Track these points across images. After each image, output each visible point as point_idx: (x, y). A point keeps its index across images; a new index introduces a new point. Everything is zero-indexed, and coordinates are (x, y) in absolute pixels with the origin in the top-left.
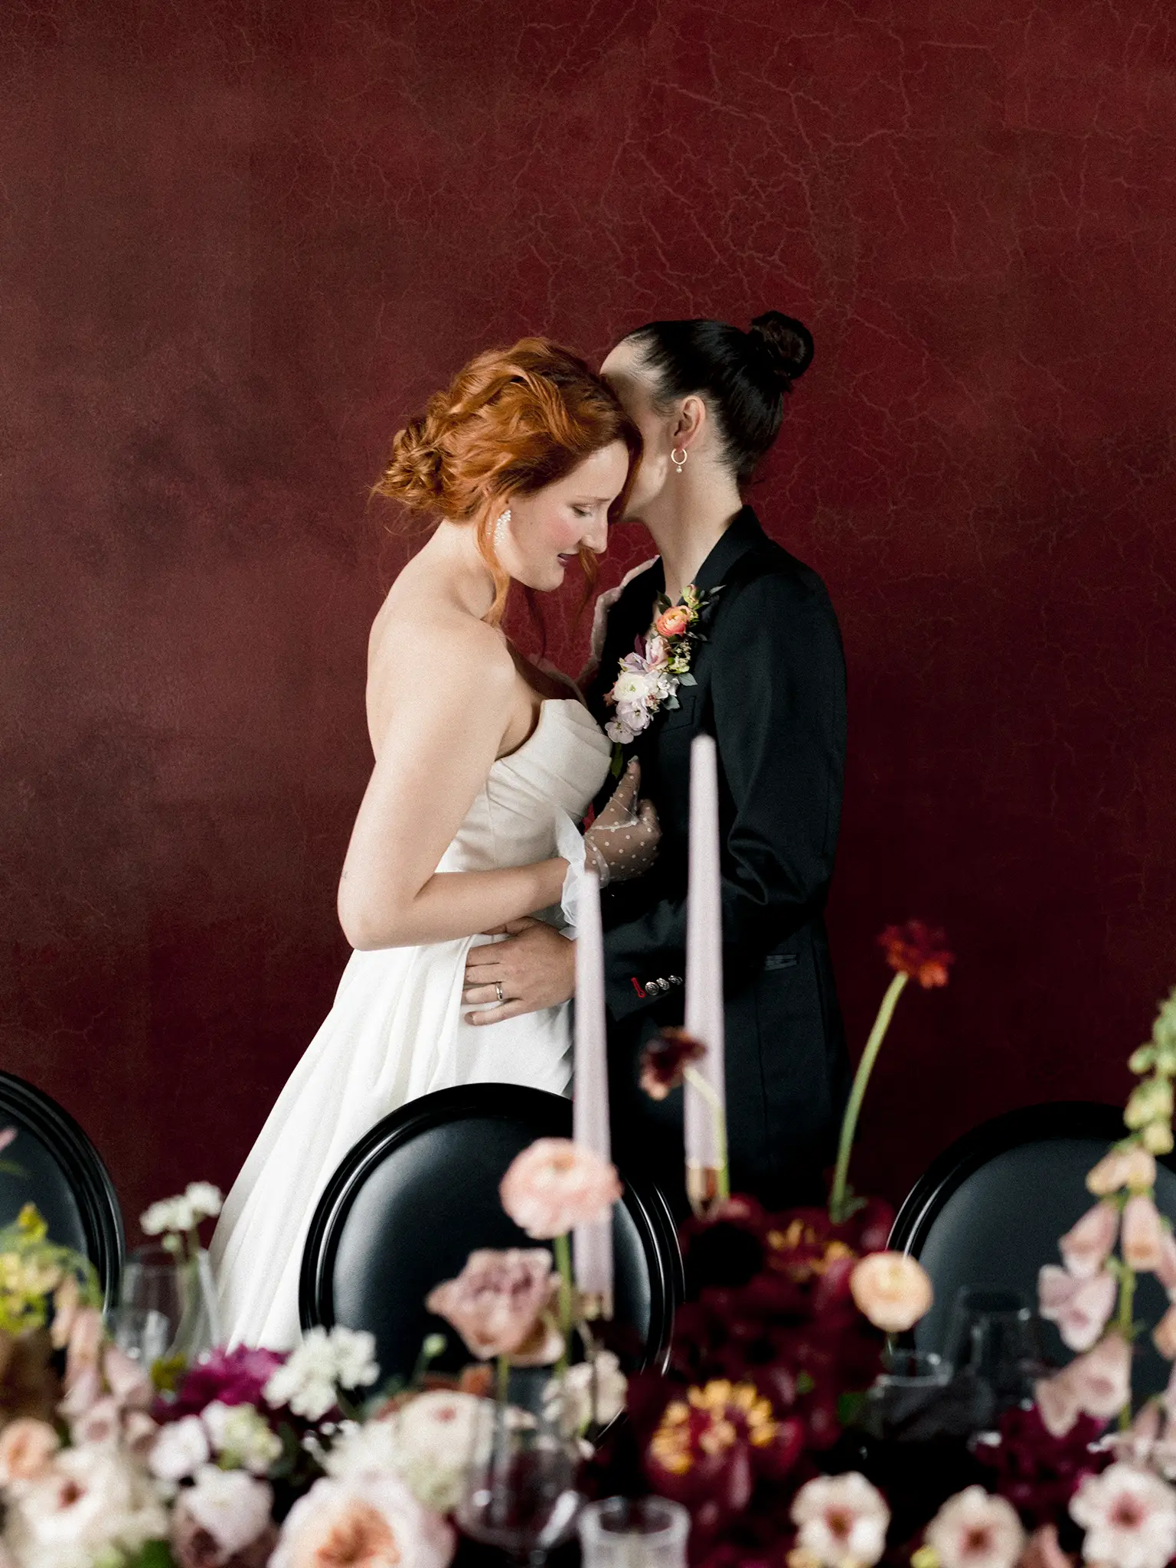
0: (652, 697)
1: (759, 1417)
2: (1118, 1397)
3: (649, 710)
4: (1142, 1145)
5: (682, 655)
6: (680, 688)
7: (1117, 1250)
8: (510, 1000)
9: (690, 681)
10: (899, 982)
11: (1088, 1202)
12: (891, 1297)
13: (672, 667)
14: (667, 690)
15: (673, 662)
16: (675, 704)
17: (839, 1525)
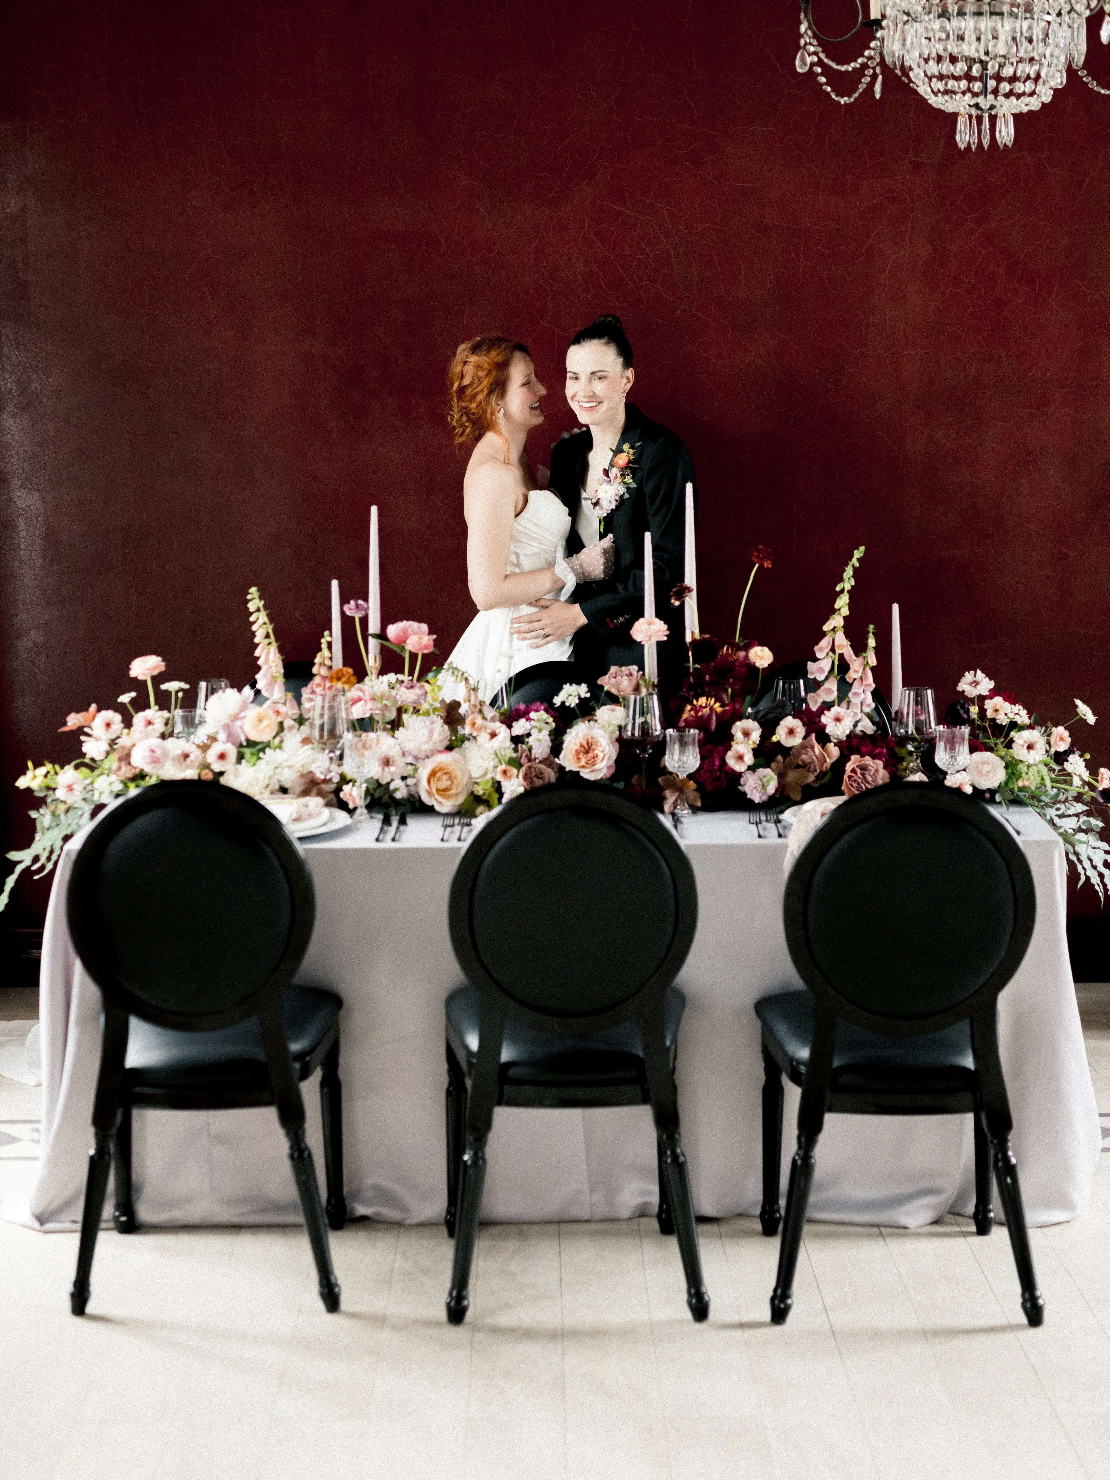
0: (617, 495)
1: (717, 707)
2: (835, 695)
3: (616, 500)
4: (840, 614)
5: (628, 475)
6: (628, 488)
7: (833, 650)
8: (547, 636)
9: (633, 485)
10: (757, 565)
11: (824, 634)
12: (762, 658)
13: (625, 480)
14: (622, 490)
15: (625, 478)
16: (627, 496)
17: (746, 734)
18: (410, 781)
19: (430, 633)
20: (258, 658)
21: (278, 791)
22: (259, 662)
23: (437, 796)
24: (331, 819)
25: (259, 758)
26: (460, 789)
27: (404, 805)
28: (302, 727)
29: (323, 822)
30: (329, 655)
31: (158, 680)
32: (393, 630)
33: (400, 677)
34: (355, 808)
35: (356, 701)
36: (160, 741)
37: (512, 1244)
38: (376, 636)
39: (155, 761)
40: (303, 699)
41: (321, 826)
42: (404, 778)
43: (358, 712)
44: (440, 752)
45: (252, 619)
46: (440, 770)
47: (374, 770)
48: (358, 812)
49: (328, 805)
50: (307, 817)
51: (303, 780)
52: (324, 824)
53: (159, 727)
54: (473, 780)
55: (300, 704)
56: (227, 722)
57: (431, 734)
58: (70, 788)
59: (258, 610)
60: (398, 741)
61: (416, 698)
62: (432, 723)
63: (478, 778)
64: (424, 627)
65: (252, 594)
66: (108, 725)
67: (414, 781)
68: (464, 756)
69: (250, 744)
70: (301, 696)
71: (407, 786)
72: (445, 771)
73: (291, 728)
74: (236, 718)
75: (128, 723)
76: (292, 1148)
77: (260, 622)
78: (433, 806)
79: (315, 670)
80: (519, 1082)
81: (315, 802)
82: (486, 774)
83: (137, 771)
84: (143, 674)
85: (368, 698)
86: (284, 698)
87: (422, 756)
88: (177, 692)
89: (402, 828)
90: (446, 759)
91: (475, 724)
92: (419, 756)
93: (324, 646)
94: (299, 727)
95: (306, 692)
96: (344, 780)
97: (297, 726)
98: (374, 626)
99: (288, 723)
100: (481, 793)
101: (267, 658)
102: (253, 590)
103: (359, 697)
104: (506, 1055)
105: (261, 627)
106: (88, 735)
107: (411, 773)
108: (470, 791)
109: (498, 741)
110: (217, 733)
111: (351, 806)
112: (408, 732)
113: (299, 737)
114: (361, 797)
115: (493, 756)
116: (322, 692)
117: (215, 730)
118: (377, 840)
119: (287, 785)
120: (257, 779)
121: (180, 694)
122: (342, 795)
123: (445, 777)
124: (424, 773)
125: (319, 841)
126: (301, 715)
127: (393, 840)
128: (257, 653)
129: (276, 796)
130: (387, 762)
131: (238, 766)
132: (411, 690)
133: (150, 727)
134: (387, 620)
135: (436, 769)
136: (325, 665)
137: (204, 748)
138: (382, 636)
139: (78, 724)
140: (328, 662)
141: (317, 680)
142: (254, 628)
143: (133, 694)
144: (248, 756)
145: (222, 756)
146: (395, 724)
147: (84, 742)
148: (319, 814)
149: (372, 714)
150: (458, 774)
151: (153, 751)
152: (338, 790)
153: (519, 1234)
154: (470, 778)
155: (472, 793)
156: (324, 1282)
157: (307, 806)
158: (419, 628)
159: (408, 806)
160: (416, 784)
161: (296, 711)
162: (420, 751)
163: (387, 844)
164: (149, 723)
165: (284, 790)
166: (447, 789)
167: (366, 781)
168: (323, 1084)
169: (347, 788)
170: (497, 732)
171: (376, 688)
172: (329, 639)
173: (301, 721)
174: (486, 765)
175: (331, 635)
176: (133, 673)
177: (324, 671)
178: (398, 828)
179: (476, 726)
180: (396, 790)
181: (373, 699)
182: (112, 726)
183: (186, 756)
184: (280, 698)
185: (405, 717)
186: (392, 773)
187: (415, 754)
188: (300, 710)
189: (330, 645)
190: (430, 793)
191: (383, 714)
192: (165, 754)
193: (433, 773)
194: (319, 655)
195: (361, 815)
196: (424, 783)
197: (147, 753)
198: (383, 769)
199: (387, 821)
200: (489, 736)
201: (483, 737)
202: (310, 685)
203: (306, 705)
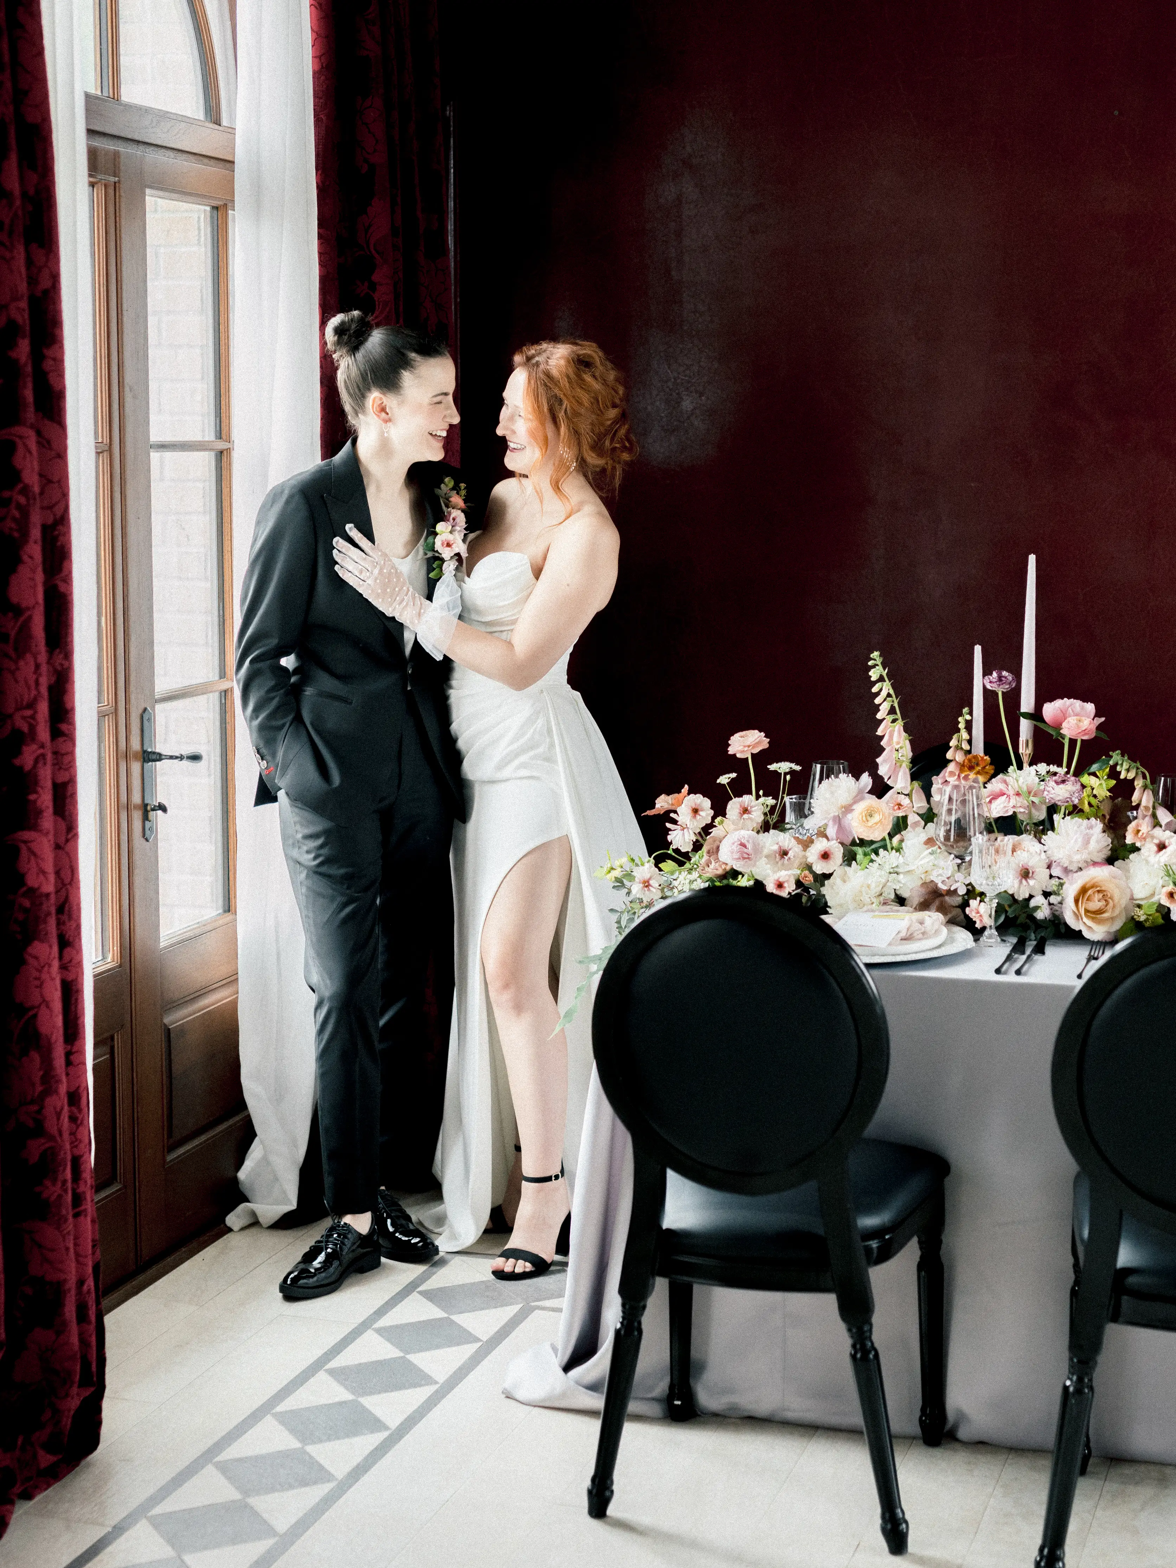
18: (1053, 899)
19: (1098, 715)
20: (882, 737)
21: (893, 901)
22: (883, 743)
23: (1085, 920)
24: (950, 940)
25: (872, 861)
26: (1117, 912)
27: (1046, 928)
28: (929, 825)
29: (940, 943)
30: (968, 737)
31: (762, 759)
32: (1050, 710)
33: (1053, 768)
34: (984, 928)
35: (995, 797)
36: (754, 833)
37: (1146, 1492)
38: (1027, 716)
39: (746, 857)
40: (934, 790)
41: (930, 950)
42: (1047, 895)
43: (999, 809)
44: (1095, 864)
45: (875, 689)
46: (1092, 887)
47: (1010, 883)
48: (986, 933)
49: (952, 922)
50: (921, 936)
51: (923, 891)
52: (940, 946)
53: (757, 816)
54: (1137, 902)
55: (928, 796)
56: (836, 814)
57: (1087, 842)
58: (647, 884)
59: (881, 679)
60: (1045, 848)
61: (1067, 795)
62: (1091, 827)
63: (1142, 899)
64: (1090, 707)
65: (875, 660)
66: (696, 811)
67: (1059, 899)
68: (1127, 871)
69: (863, 843)
70: (931, 784)
71: (1050, 904)
72: (1098, 889)
73: (916, 824)
74: (848, 809)
75: (719, 810)
76: (854, 1346)
77: (884, 694)
78: (1080, 931)
79: (949, 755)
80: (1137, 1294)
81: (934, 919)
82: (1153, 895)
83: (728, 868)
84: (743, 752)
85: (1011, 792)
86: (909, 788)
87: (1074, 867)
88: (786, 774)
89: (1037, 957)
90: (1103, 873)
91: (1138, 831)
92: (1070, 868)
93: (962, 726)
94: (926, 825)
95: (937, 782)
96: (972, 892)
97: (923, 823)
98: (1027, 703)
99: (913, 818)
100: (1142, 918)
101: (891, 737)
102: (875, 654)
103: (1001, 790)
104: (1126, 1256)
105: (885, 700)
106: (675, 822)
107: (1055, 888)
108: (1129, 917)
109: (1167, 855)
110: (826, 825)
111: (978, 925)
112: (1058, 837)
113: (924, 837)
114: (990, 916)
115: (1162, 873)
116: (957, 783)
117: (823, 823)
118: (998, 971)
119: (905, 894)
120: (869, 886)
121: (788, 777)
122: (967, 910)
123: (1097, 896)
124: (1070, 890)
125: (924, 969)
126: (930, 809)
127: (1018, 972)
128: (879, 732)
129: (887, 908)
130: (1026, 874)
131: (847, 868)
132: (1062, 786)
133: (745, 816)
134: (1043, 696)
135: (1088, 886)
136: (962, 748)
137: (807, 844)
138: (1037, 716)
139: (667, 807)
140: (966, 746)
141: (951, 767)
142: (877, 701)
143: (734, 775)
144: (859, 857)
145: (825, 856)
146: (1044, 827)
147: (670, 830)
148: (937, 932)
149: (1014, 812)
150: (1116, 894)
151: (743, 845)
152: (965, 904)
153: (1159, 1480)
154: (1132, 899)
155: (1133, 918)
156: (887, 1515)
157: (922, 923)
158: (1082, 708)
159: (1051, 930)
160: (1061, 903)
161: (924, 804)
162: (1071, 862)
163: (1011, 978)
164: (745, 811)
165: (901, 901)
166: (1100, 912)
167: (999, 895)
168: (921, 1266)
169: (974, 903)
170: (1167, 844)
171: (1021, 780)
172: (968, 717)
173: (929, 817)
174: (1152, 883)
175: (971, 713)
176: (731, 751)
177: (960, 757)
178: (1029, 957)
179: (1140, 834)
180: (1037, 908)
181: (1018, 794)
182: (701, 813)
183: (785, 853)
184: (904, 788)
185: (1056, 817)
186: (1033, 888)
187: (1065, 865)
188: (929, 802)
189: (969, 726)
190: (1077, 916)
191: (1030, 813)
192: (758, 849)
193: (1084, 891)
194: (955, 736)
195: (990, 937)
196: (1070, 903)
197: (736, 848)
198: (1021, 882)
199: (1018, 948)
200: (1155, 848)
201: (1148, 849)
202: (941, 775)
203: (936, 797)
